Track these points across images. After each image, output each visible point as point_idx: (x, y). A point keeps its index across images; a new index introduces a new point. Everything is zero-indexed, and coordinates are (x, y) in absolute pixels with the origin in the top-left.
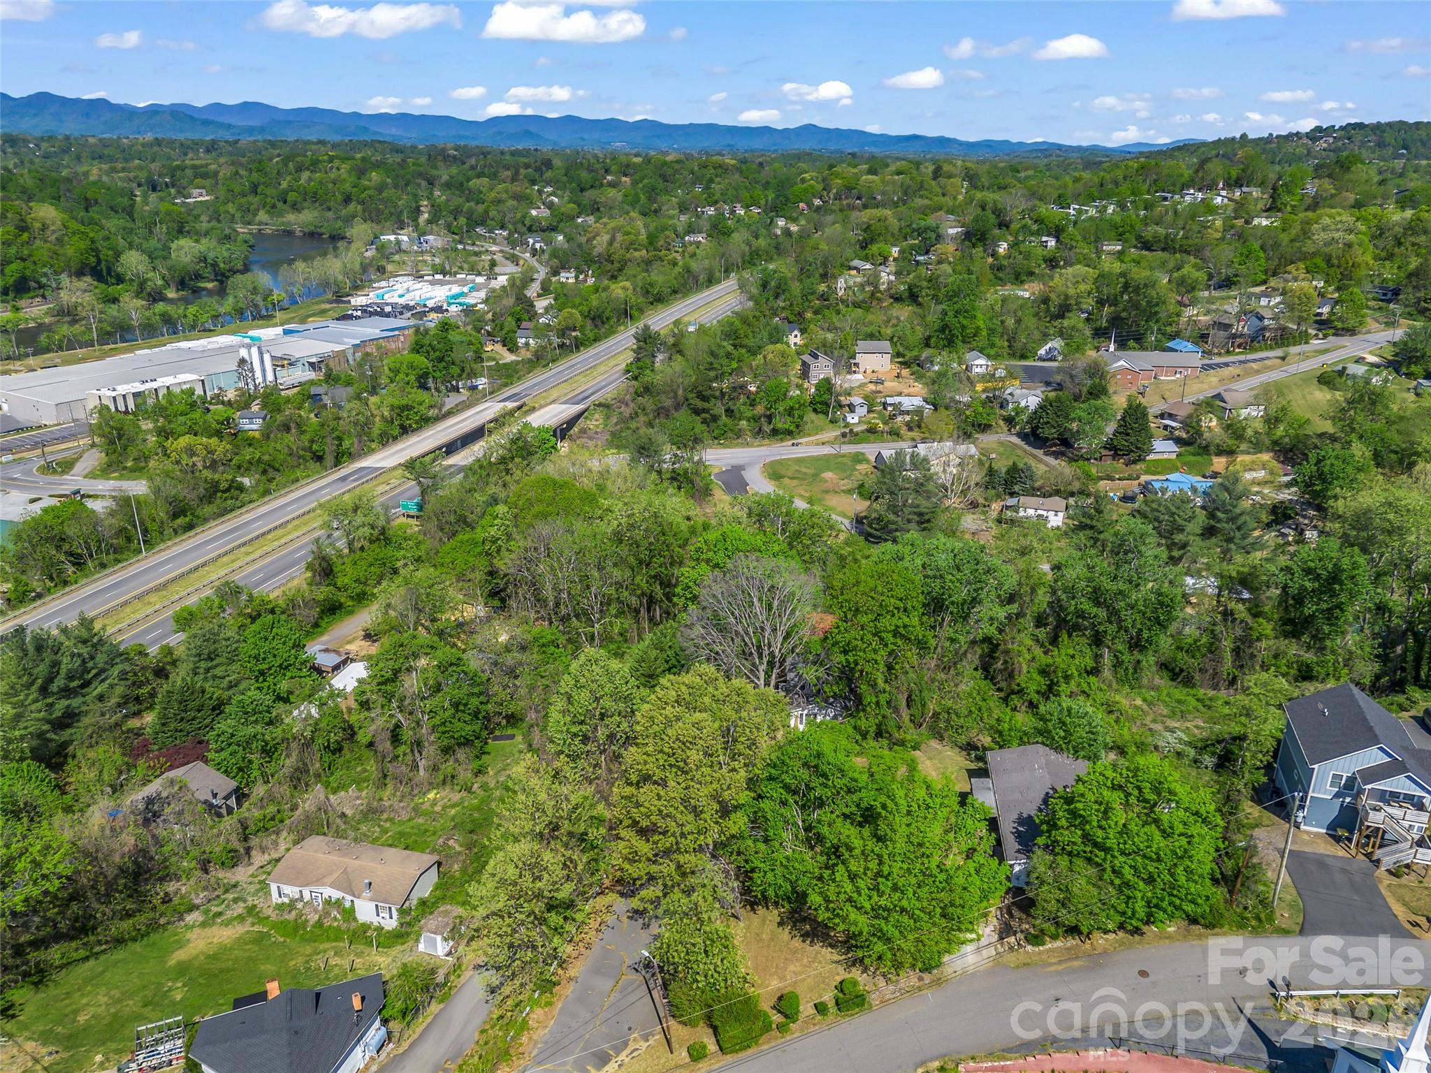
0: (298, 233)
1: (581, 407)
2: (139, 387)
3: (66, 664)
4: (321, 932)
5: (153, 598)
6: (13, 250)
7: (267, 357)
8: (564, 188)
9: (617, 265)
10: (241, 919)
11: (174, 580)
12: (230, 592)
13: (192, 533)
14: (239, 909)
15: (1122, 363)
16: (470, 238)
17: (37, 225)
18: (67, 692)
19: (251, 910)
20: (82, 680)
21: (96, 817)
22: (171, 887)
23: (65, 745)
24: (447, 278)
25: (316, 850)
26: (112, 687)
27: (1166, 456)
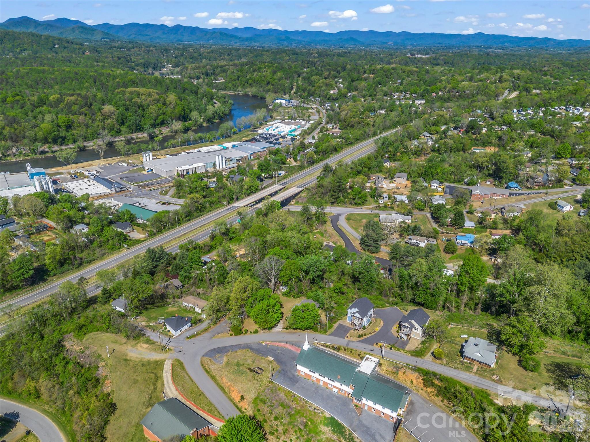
0: (250, 96)
1: (301, 189)
2: (187, 167)
3: (157, 256)
4: (189, 311)
5: (177, 239)
6: (161, 111)
7: (224, 159)
8: (346, 81)
9: (347, 123)
10: (177, 307)
11: (182, 235)
12: (191, 242)
13: (189, 222)
14: (178, 306)
15: (478, 191)
16: (307, 101)
17: (168, 103)
18: (157, 261)
19: (179, 306)
20: (160, 258)
21: (157, 286)
22: (168, 300)
23: (155, 271)
24: (293, 121)
25: (191, 298)
26: (164, 261)
27: (470, 228)
